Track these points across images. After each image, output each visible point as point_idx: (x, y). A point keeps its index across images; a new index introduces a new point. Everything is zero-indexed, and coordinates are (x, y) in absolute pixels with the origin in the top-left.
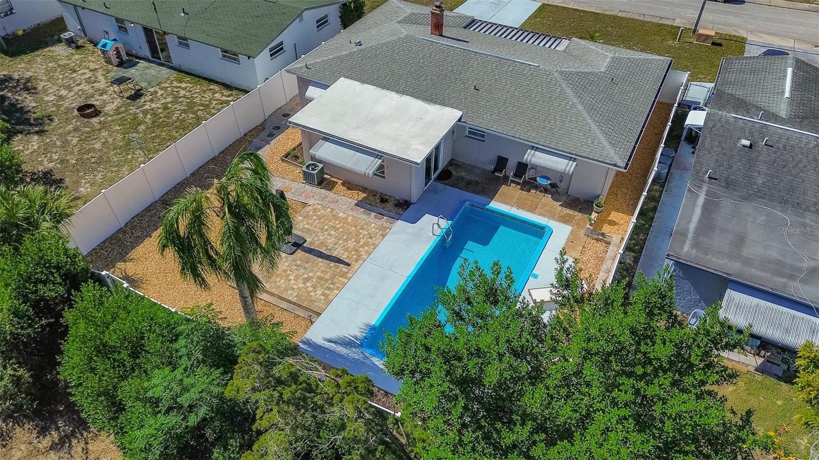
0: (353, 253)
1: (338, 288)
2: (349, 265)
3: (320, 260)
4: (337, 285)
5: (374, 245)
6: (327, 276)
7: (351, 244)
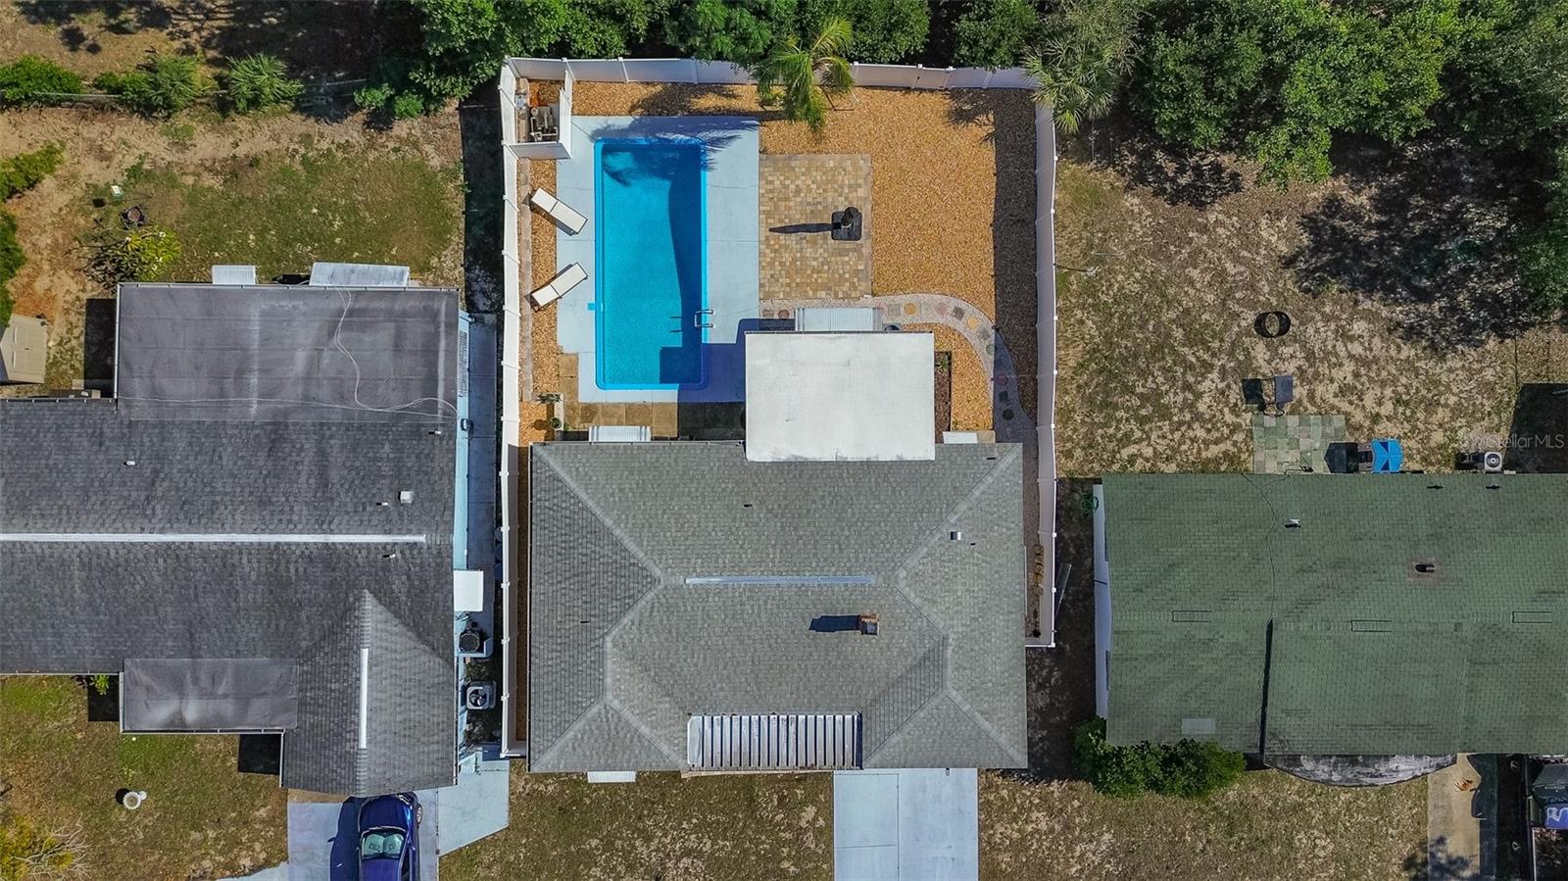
0: (777, 247)
1: (763, 195)
2: (771, 230)
3: (802, 222)
4: (766, 199)
5: (763, 268)
6: (782, 204)
7: (787, 258)
